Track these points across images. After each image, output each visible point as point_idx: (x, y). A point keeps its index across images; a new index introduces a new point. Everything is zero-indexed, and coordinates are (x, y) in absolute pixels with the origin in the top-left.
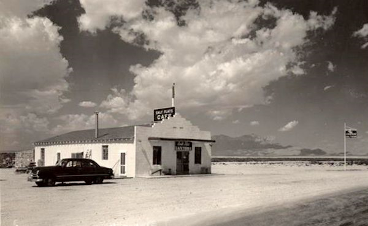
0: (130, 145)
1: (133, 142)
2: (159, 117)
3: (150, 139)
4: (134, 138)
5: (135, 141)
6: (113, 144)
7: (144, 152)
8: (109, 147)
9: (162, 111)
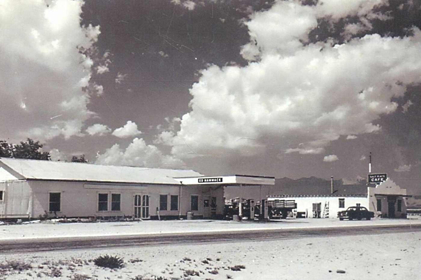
0: (365, 198)
1: (366, 197)
2: (373, 180)
3: (376, 195)
4: (367, 195)
5: (368, 196)
6: (349, 198)
7: (373, 203)
8: (345, 200)
9: (375, 176)
